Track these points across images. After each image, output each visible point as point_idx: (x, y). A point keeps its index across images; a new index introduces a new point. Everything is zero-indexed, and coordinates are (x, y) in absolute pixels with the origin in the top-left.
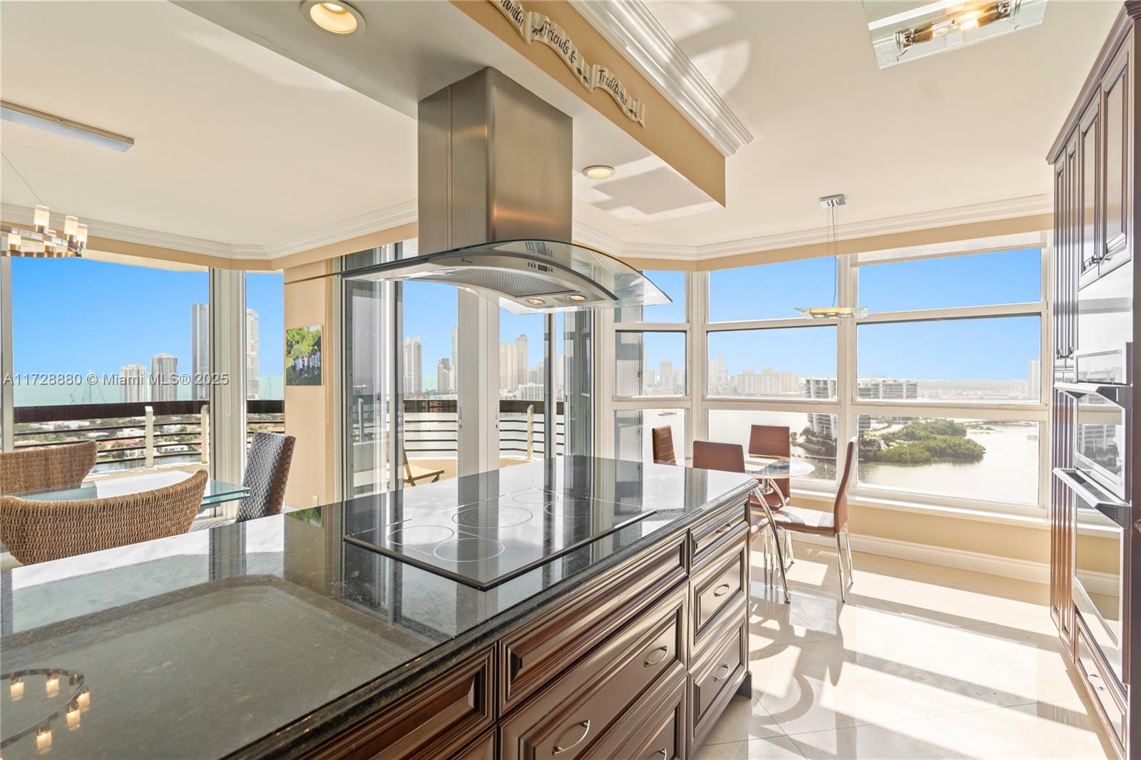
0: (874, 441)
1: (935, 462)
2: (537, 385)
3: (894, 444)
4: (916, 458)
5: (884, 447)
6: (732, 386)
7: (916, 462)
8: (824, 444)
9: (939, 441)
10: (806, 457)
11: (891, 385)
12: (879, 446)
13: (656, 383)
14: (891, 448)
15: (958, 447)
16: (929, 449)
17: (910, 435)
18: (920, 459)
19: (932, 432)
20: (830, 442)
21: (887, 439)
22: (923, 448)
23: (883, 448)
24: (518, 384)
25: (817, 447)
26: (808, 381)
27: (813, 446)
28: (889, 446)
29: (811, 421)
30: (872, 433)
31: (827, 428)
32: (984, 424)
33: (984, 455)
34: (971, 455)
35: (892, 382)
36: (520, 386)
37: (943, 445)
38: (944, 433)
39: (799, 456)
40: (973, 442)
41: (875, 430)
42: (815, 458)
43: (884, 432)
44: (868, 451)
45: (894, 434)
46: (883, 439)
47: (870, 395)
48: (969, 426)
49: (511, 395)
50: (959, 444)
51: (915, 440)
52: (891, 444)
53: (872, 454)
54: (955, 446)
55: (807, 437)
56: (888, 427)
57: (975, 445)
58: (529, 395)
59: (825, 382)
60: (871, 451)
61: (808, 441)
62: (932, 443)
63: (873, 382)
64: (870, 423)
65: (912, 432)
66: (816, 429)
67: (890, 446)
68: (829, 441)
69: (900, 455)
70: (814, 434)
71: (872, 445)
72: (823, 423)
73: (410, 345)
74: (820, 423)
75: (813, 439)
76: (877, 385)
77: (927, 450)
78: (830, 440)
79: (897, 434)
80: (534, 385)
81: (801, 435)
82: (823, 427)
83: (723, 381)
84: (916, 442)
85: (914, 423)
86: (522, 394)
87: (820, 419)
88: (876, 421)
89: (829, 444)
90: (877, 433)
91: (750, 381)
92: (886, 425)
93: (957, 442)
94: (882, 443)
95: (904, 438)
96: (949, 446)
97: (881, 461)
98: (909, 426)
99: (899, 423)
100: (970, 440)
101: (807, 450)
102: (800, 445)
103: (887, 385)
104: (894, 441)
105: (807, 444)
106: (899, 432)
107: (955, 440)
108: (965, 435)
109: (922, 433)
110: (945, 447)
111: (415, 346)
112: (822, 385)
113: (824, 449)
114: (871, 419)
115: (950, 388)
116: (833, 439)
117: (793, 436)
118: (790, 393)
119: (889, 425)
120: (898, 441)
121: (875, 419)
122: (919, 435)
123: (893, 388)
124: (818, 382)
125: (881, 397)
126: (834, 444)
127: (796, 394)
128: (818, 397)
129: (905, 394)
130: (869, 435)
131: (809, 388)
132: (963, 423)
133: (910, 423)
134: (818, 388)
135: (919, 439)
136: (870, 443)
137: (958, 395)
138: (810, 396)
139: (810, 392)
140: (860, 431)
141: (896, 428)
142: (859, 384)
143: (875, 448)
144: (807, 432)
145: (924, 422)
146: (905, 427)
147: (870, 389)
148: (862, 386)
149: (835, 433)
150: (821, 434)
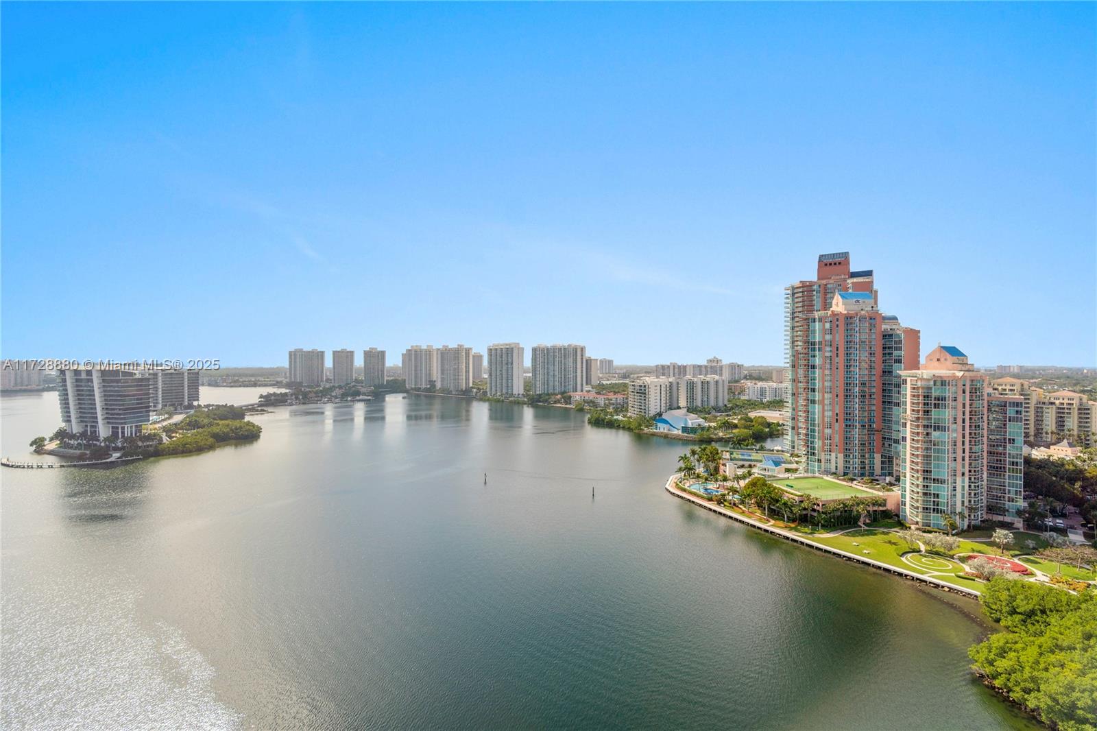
0: (155, 435)
1: (219, 447)
3: (177, 435)
4: (200, 446)
5: (165, 439)
7: (201, 449)
8: (87, 446)
9: (222, 426)
10: (62, 466)
11: (171, 374)
12: (161, 440)
14: (174, 439)
15: (239, 430)
16: (214, 436)
17: (192, 424)
18: (205, 446)
19: (214, 419)
20: (98, 443)
21: (168, 430)
22: (206, 436)
23: (165, 441)
25: (78, 452)
26: (62, 372)
27: (72, 451)
28: (171, 437)
29: (68, 421)
30: (151, 427)
32: (258, 407)
33: (261, 434)
34: (249, 436)
35: (173, 371)
37: (226, 430)
38: (226, 418)
40: (252, 423)
42: (75, 466)
43: (165, 423)
44: (148, 446)
45: (175, 424)
46: (164, 431)
47: (149, 385)
48: (245, 409)
50: (241, 427)
51: (198, 428)
52: (174, 435)
53: (151, 449)
54: (236, 429)
55: (61, 441)
56: (169, 418)
57: (254, 426)
59: (89, 373)
60: (151, 446)
61: (64, 445)
62: (216, 430)
63: (151, 371)
64: (149, 416)
65: (196, 421)
66: (76, 428)
67: (173, 437)
68: (94, 442)
69: (184, 445)
70: (72, 436)
71: (153, 440)
72: (86, 422)
74: (82, 422)
75: (72, 442)
76: (155, 375)
77: (212, 437)
78: (98, 440)
79: (179, 424)
81: (51, 439)
82: (87, 426)
84: (200, 430)
85: (196, 412)
87: (81, 417)
88: (155, 413)
89: (95, 445)
90: (157, 426)
92: (166, 416)
93: (238, 425)
94: (164, 435)
95: (188, 427)
96: (231, 430)
97: (163, 455)
98: (193, 415)
99: (181, 413)
100: (249, 422)
102: (51, 453)
103: (166, 374)
104: (176, 433)
105: (61, 450)
106: (182, 422)
107: (237, 423)
108: (244, 418)
109: (206, 421)
110: (228, 432)
112: (84, 376)
113: (88, 452)
114: (149, 411)
115: (228, 375)
116: (102, 439)
117: (38, 446)
118: (29, 387)
119: (171, 415)
120: (181, 431)
121: (154, 411)
122: (202, 423)
123: (174, 376)
124: (77, 372)
125: (160, 387)
126: (103, 444)
127: (41, 387)
128: (78, 390)
129: (186, 383)
130: (148, 429)
131: (64, 381)
132: (241, 407)
133: (192, 412)
134: (77, 380)
135: (203, 427)
136: (149, 437)
137: (235, 382)
138: (66, 390)
139: (66, 386)
140: (136, 426)
141: (178, 418)
142: (135, 374)
143: (155, 442)
144: (61, 435)
145: (206, 410)
146: (188, 417)
147: (148, 380)
148: (137, 376)
149: (103, 431)
150: (83, 435)
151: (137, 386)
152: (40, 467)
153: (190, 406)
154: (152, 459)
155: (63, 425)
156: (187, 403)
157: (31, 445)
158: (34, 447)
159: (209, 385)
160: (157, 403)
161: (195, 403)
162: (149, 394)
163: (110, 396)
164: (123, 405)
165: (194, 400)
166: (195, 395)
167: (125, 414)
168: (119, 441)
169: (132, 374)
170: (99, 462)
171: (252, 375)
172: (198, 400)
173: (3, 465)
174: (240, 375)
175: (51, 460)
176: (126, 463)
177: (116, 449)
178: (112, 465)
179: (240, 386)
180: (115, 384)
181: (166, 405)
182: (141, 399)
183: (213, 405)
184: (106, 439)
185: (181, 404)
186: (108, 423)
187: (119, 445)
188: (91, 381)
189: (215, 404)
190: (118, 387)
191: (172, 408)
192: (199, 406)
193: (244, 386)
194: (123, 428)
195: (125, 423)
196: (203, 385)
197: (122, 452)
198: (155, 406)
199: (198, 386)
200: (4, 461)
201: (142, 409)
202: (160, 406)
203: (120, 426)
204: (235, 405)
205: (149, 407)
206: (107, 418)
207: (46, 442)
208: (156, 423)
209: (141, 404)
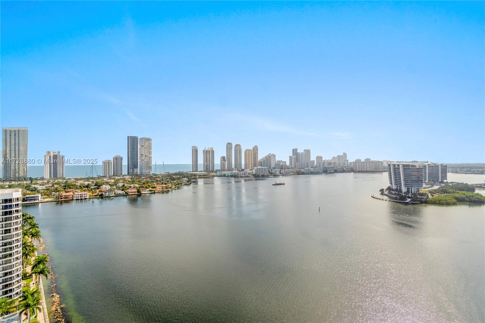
0: (425, 194)
1: (459, 204)
2: (262, 167)
4: (448, 202)
5: (430, 196)
6: (350, 167)
7: (448, 204)
8: (398, 194)
9: (460, 194)
10: (390, 201)
11: (433, 166)
12: (428, 196)
13: (314, 166)
14: (434, 197)
15: (471, 197)
16: (456, 198)
17: (443, 191)
18: (451, 203)
19: (456, 190)
20: (402, 194)
21: (432, 193)
22: (452, 198)
23: (430, 197)
24: (254, 167)
25: (395, 196)
26: (389, 165)
27: (393, 195)
28: (433, 196)
29: (391, 184)
30: (423, 190)
31: (400, 187)
34: (479, 202)
35: (433, 165)
36: (255, 168)
37: (463, 196)
38: (463, 190)
39: (386, 200)
40: (480, 194)
41: (425, 188)
42: (394, 201)
43: (430, 189)
44: (422, 198)
46: (429, 192)
47: (422, 171)
48: (477, 187)
49: (251, 171)
50: (473, 196)
51: (447, 193)
52: (434, 195)
53: (424, 200)
54: (470, 197)
55: (389, 191)
56: (432, 187)
57: (482, 196)
58: (259, 172)
59: (398, 165)
60: (423, 198)
62: (457, 195)
63: (423, 165)
64: (422, 185)
65: (445, 189)
66: (394, 187)
67: (434, 196)
68: (401, 193)
69: (439, 201)
70: (393, 190)
71: (424, 196)
72: (398, 185)
73: (210, 151)
74: (396, 184)
75: (393, 192)
76: (425, 166)
77: (454, 199)
78: (402, 193)
79: (436, 190)
80: (261, 167)
81: (386, 190)
82: (398, 186)
83: (346, 165)
84: (448, 194)
85: (445, 185)
86: (256, 171)
87: (396, 183)
88: (425, 184)
89: (401, 194)
90: (426, 190)
91: (359, 165)
92: (430, 186)
94: (429, 194)
95: (441, 192)
96: (466, 196)
97: (429, 204)
98: (444, 187)
99: (437, 185)
100: (478, 193)
101: (390, 197)
102: (386, 195)
103: (430, 166)
104: (435, 194)
105: (389, 194)
106: (438, 189)
107: (470, 194)
108: (474, 191)
109: (451, 190)
110: (464, 197)
111: (211, 151)
112: (396, 166)
113: (398, 197)
114: (422, 183)
115: (463, 168)
116: (403, 192)
117: (382, 191)
118: (379, 170)
119: (432, 186)
120: (438, 194)
121: (425, 183)
122: (449, 191)
123: (434, 168)
124: (394, 165)
125: (427, 172)
126: (404, 195)
127: (382, 170)
128: (395, 172)
129: (440, 171)
130: (422, 191)
131: (390, 168)
132: (472, 185)
133: (443, 185)
134: (394, 168)
135: (449, 193)
136: (422, 194)
137: (468, 171)
138: (391, 172)
139: (390, 170)
140: (417, 189)
141: (436, 187)
142: (416, 166)
143: (425, 197)
144: (389, 189)
145: (451, 184)
146: (441, 187)
147: (422, 169)
148: (418, 167)
149: (404, 189)
150: (397, 190)
151: (417, 171)
152: (383, 200)
153: (442, 182)
154: (424, 204)
155: (390, 185)
156: (440, 181)
157: (380, 191)
158: (381, 192)
159: (452, 172)
160: (426, 179)
161: (445, 181)
162: (422, 175)
163: (406, 175)
164: (411, 179)
165: (445, 179)
166: (445, 177)
167: (412, 183)
168: (410, 194)
169: (415, 166)
170: (402, 201)
171: (480, 168)
172: (446, 179)
173: (372, 197)
174: (471, 168)
175: (386, 198)
176: (413, 204)
177: (409, 197)
178: (407, 204)
179: (471, 173)
180: (408, 170)
181: (430, 181)
182: (419, 177)
183: (455, 182)
184: (405, 193)
185: (437, 181)
186: (406, 186)
187: (410, 196)
188: (399, 168)
189: (456, 182)
190: (409, 171)
191: (433, 182)
192: (447, 182)
193: (474, 174)
194: (411, 189)
195: (412, 187)
196: (449, 172)
197: (411, 199)
198: (425, 181)
199: (446, 172)
200: (372, 196)
201: (419, 181)
202: (427, 181)
203: (410, 188)
204: (469, 183)
205: (422, 181)
206: (405, 184)
207: (384, 191)
208: (425, 189)
209: (419, 179)
